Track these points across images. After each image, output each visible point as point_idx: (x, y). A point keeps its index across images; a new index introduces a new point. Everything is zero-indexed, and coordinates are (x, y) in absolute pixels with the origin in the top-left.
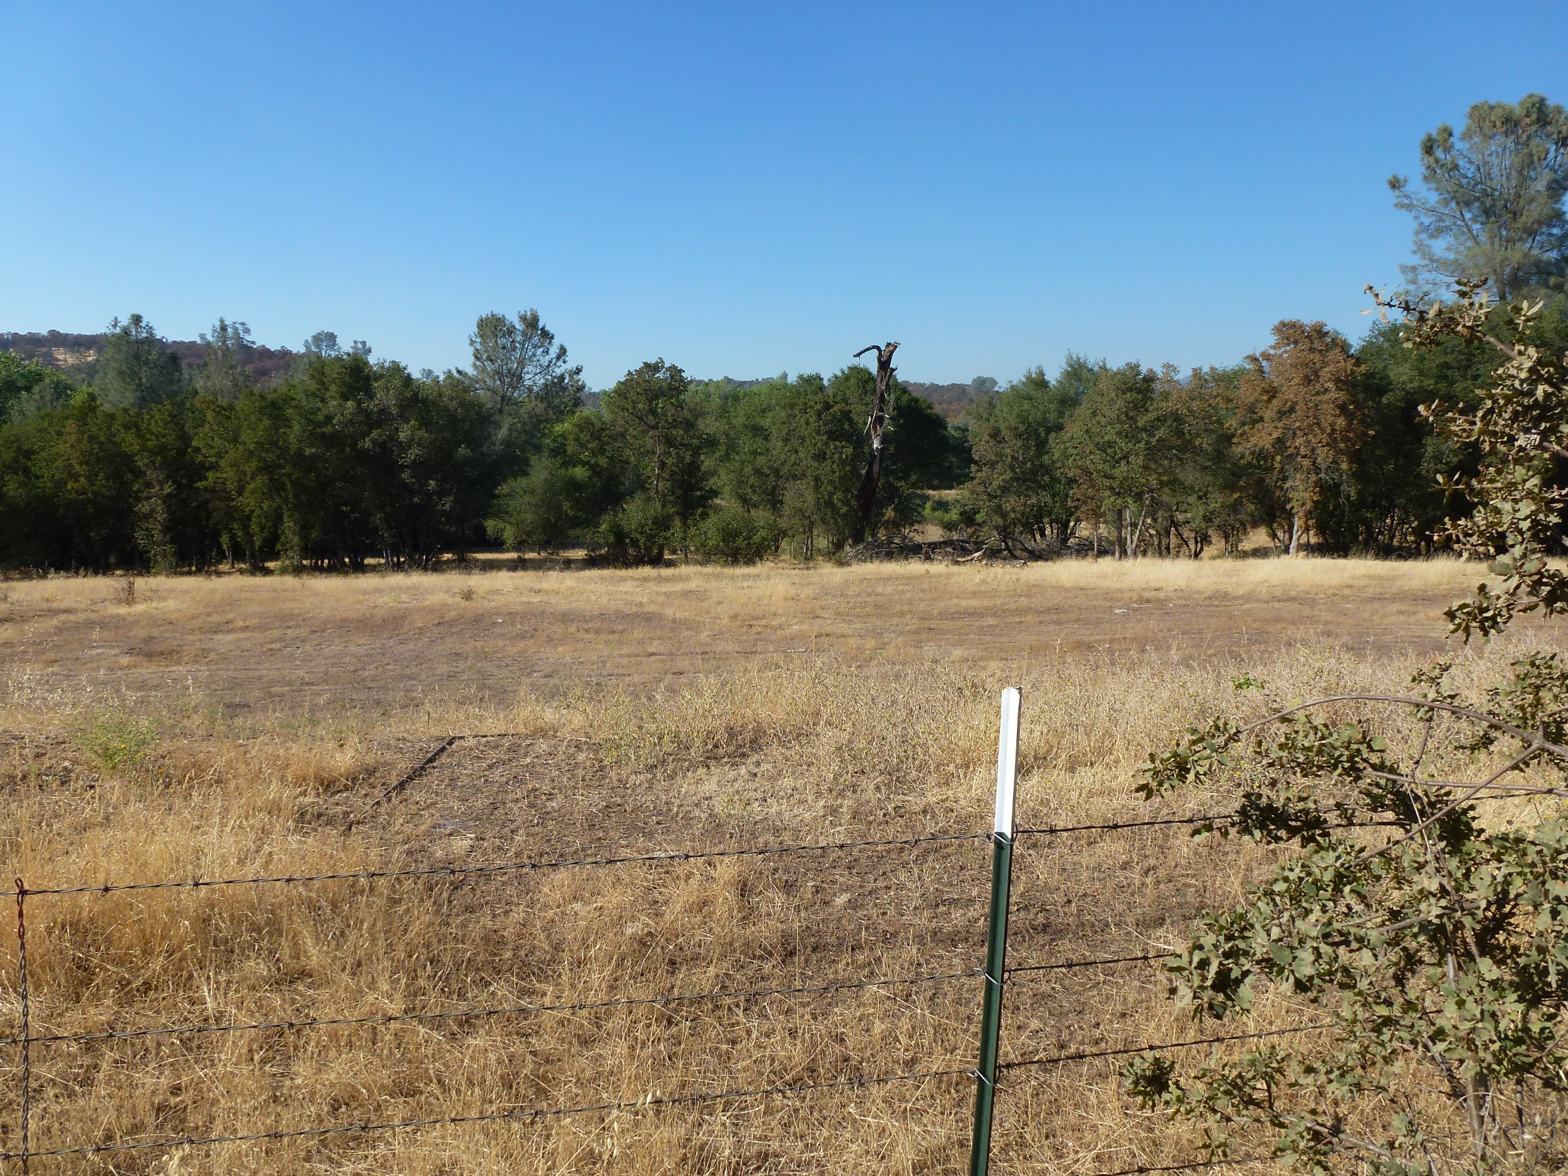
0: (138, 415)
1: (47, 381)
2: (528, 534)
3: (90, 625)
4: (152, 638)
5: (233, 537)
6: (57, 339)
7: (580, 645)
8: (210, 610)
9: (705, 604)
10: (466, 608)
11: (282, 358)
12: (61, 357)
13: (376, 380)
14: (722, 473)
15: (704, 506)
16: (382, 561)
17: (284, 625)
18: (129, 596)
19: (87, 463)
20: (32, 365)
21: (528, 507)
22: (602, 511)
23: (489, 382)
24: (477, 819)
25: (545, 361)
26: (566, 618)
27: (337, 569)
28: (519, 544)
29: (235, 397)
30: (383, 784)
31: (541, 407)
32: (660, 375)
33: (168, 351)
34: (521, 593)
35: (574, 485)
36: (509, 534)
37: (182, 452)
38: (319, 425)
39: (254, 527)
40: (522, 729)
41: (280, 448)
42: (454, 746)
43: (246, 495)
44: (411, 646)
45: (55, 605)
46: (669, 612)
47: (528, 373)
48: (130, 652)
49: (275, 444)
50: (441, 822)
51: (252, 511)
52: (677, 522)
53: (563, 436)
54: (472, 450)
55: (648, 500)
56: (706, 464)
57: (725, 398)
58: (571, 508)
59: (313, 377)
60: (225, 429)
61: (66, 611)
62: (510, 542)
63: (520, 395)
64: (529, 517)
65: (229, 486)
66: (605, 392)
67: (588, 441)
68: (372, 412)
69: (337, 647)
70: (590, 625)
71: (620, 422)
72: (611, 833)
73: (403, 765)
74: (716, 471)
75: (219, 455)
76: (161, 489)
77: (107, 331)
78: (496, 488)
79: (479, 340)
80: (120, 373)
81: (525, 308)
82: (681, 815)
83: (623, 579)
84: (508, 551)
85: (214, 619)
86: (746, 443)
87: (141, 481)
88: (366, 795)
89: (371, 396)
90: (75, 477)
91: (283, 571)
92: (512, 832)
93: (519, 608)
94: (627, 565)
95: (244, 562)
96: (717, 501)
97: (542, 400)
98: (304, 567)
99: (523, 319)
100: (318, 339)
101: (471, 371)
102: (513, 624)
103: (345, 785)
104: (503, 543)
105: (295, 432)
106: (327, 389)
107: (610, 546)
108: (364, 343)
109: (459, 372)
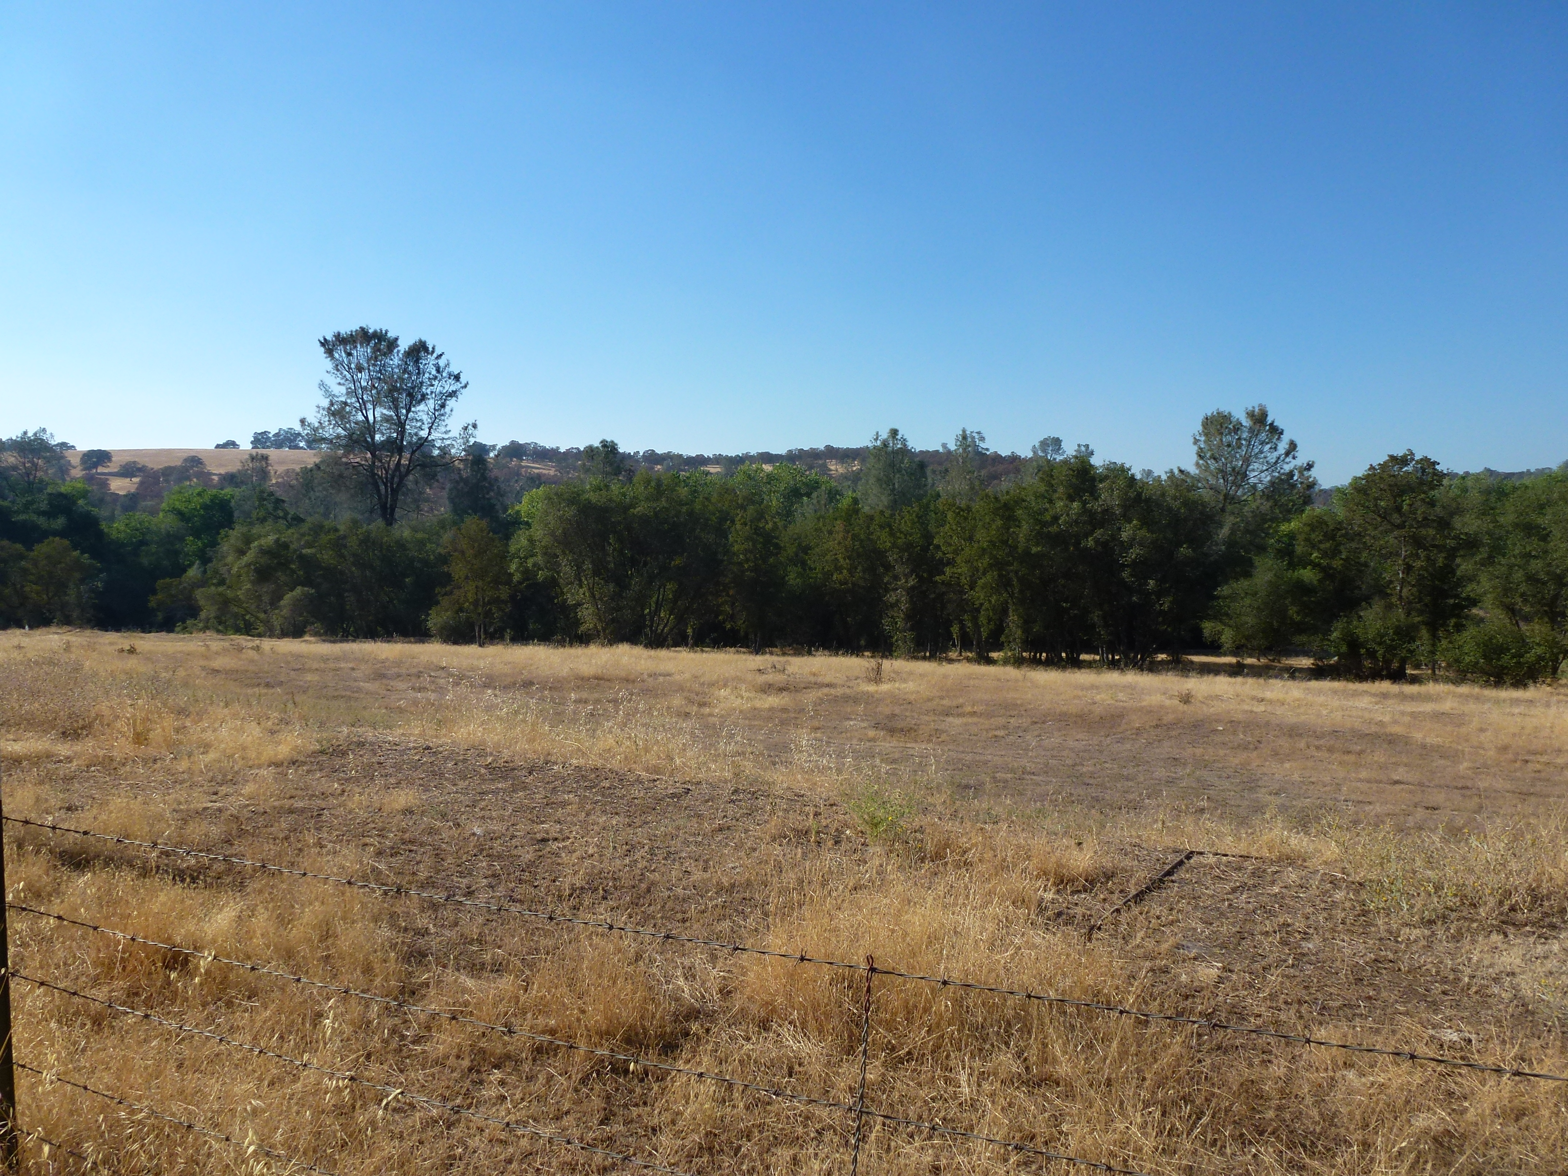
0: (892, 515)
1: (823, 488)
2: (1248, 638)
3: (846, 699)
4: (894, 715)
5: (962, 628)
6: (831, 453)
7: (1310, 764)
8: (944, 694)
9: (1463, 730)
10: (1184, 712)
11: (1011, 463)
12: (833, 468)
13: (1101, 481)
14: (1483, 578)
15: (1458, 616)
16: (1098, 658)
17: (1008, 713)
18: (877, 676)
19: (849, 558)
20: (813, 474)
21: (1249, 610)
22: (1335, 616)
23: (1212, 481)
24: (1222, 946)
25: (1272, 457)
26: (1293, 732)
27: (1053, 663)
28: (1237, 648)
29: (971, 500)
30: (1121, 891)
31: (1266, 506)
32: (1409, 468)
33: (917, 459)
34: (1243, 701)
35: (1301, 589)
36: (1227, 637)
37: (925, 549)
38: (1044, 524)
39: (982, 620)
40: (1265, 853)
41: (1010, 546)
42: (1192, 861)
43: (977, 589)
44: (1128, 746)
45: (820, 679)
46: (1418, 736)
47: (1253, 470)
48: (876, 726)
49: (1005, 542)
50: (1184, 943)
51: (982, 604)
52: (1424, 633)
53: (1292, 536)
54: (1194, 550)
55: (1389, 607)
56: (1463, 567)
57: (1488, 492)
58: (1298, 613)
59: (1042, 479)
60: (962, 528)
61: (828, 685)
62: (1227, 646)
63: (1244, 494)
64: (1250, 620)
65: (963, 581)
66: (1338, 490)
67: (1320, 542)
68: (1096, 513)
69: (1055, 740)
70: (1321, 742)
71: (1358, 520)
72: (1384, 994)
73: (1142, 875)
74: (1475, 576)
75: (956, 552)
76: (906, 582)
77: (870, 445)
78: (1215, 589)
79: (1203, 438)
80: (879, 480)
81: (1253, 403)
82: (1474, 989)
83: (1355, 694)
84: (1225, 655)
85: (946, 702)
86: (1516, 545)
87: (890, 574)
88: (1104, 900)
89: (1095, 496)
90: (839, 569)
91: (1006, 662)
92: (1264, 969)
93: (1240, 717)
94: (1361, 676)
95: (971, 652)
96: (1475, 611)
97: (1268, 498)
98: (1024, 658)
99: (1251, 415)
100: (1044, 444)
101: (1193, 470)
102: (1235, 733)
103: (1084, 886)
104: (1219, 647)
105: (1023, 532)
106: (1055, 491)
107: (1341, 656)
108: (1087, 446)
109: (1181, 471)
